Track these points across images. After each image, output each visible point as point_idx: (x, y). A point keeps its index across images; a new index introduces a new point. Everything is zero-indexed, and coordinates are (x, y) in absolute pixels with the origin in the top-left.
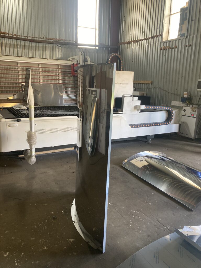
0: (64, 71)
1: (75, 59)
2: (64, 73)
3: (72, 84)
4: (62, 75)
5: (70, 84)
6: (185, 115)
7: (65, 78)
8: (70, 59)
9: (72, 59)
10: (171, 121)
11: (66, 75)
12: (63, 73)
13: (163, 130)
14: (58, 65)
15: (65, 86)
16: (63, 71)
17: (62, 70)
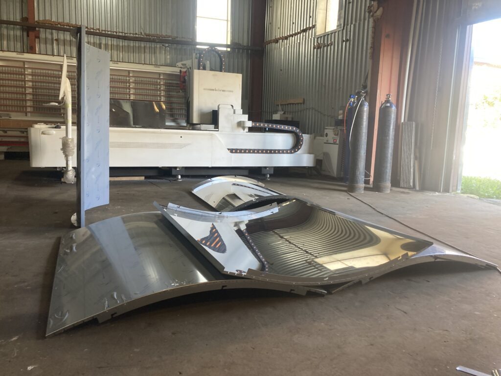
0: (170, 83)
1: (187, 65)
2: (170, 86)
3: (182, 104)
4: (166, 88)
5: (179, 103)
6: (326, 142)
7: (171, 93)
8: (179, 64)
9: (182, 64)
10: (299, 149)
11: (172, 89)
12: (168, 86)
13: (285, 161)
14: (160, 74)
15: (171, 106)
16: (168, 83)
17: (167, 81)
